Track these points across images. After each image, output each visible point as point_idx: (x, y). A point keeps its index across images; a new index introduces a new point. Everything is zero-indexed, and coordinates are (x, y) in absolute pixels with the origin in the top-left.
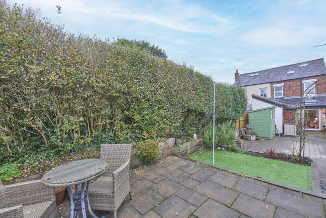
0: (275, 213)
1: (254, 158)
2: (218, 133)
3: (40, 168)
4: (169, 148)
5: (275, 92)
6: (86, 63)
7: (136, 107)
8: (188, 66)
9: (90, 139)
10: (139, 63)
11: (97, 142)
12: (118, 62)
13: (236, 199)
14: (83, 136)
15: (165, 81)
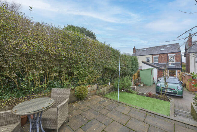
0: (149, 128)
1: (141, 97)
2: (122, 82)
3: (12, 102)
4: (94, 90)
5: (154, 60)
6: (45, 40)
7: (75, 67)
8: (107, 44)
9: (46, 85)
10: (77, 41)
11: (50, 86)
12: (65, 40)
13: (129, 121)
14: (41, 83)
15: (93, 52)
